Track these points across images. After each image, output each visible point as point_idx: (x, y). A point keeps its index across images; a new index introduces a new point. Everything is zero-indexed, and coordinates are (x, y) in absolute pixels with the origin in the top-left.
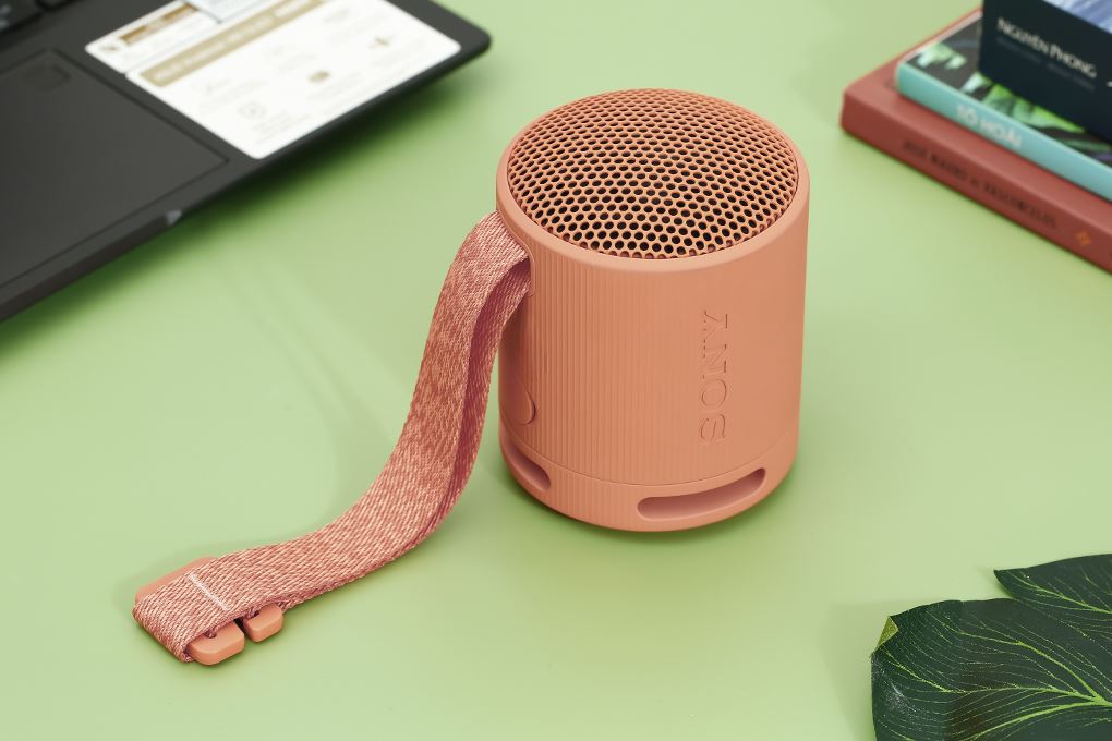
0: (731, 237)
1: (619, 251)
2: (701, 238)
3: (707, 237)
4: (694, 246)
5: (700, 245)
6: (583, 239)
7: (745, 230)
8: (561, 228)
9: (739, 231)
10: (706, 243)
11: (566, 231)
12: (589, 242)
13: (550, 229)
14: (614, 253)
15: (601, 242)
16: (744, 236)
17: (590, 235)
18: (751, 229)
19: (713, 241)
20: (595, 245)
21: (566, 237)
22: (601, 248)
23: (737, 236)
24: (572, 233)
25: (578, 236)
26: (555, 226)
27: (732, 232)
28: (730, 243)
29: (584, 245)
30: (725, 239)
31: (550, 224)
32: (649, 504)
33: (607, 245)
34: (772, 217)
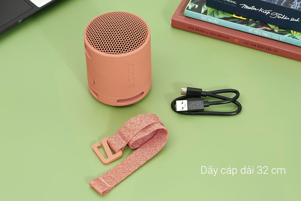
0: (133, 49)
1: (109, 53)
2: (127, 49)
3: (128, 49)
4: (125, 51)
5: (126, 51)
6: (102, 50)
7: (136, 47)
8: (97, 47)
9: (135, 47)
10: (128, 50)
11: (98, 48)
12: (103, 51)
13: (95, 48)
14: (108, 53)
15: (106, 51)
16: (136, 48)
17: (103, 49)
18: (137, 46)
19: (129, 50)
20: (104, 51)
21: (98, 49)
22: (105, 52)
23: (134, 48)
24: (99, 49)
25: (101, 49)
26: (96, 47)
27: (133, 47)
28: (133, 50)
29: (102, 51)
30: (132, 49)
31: (95, 46)
32: (119, 101)
33: (107, 51)
34: (142, 43)
